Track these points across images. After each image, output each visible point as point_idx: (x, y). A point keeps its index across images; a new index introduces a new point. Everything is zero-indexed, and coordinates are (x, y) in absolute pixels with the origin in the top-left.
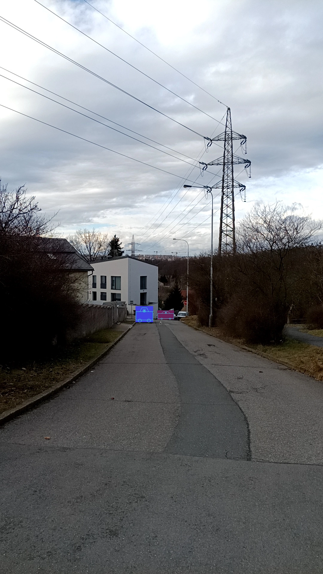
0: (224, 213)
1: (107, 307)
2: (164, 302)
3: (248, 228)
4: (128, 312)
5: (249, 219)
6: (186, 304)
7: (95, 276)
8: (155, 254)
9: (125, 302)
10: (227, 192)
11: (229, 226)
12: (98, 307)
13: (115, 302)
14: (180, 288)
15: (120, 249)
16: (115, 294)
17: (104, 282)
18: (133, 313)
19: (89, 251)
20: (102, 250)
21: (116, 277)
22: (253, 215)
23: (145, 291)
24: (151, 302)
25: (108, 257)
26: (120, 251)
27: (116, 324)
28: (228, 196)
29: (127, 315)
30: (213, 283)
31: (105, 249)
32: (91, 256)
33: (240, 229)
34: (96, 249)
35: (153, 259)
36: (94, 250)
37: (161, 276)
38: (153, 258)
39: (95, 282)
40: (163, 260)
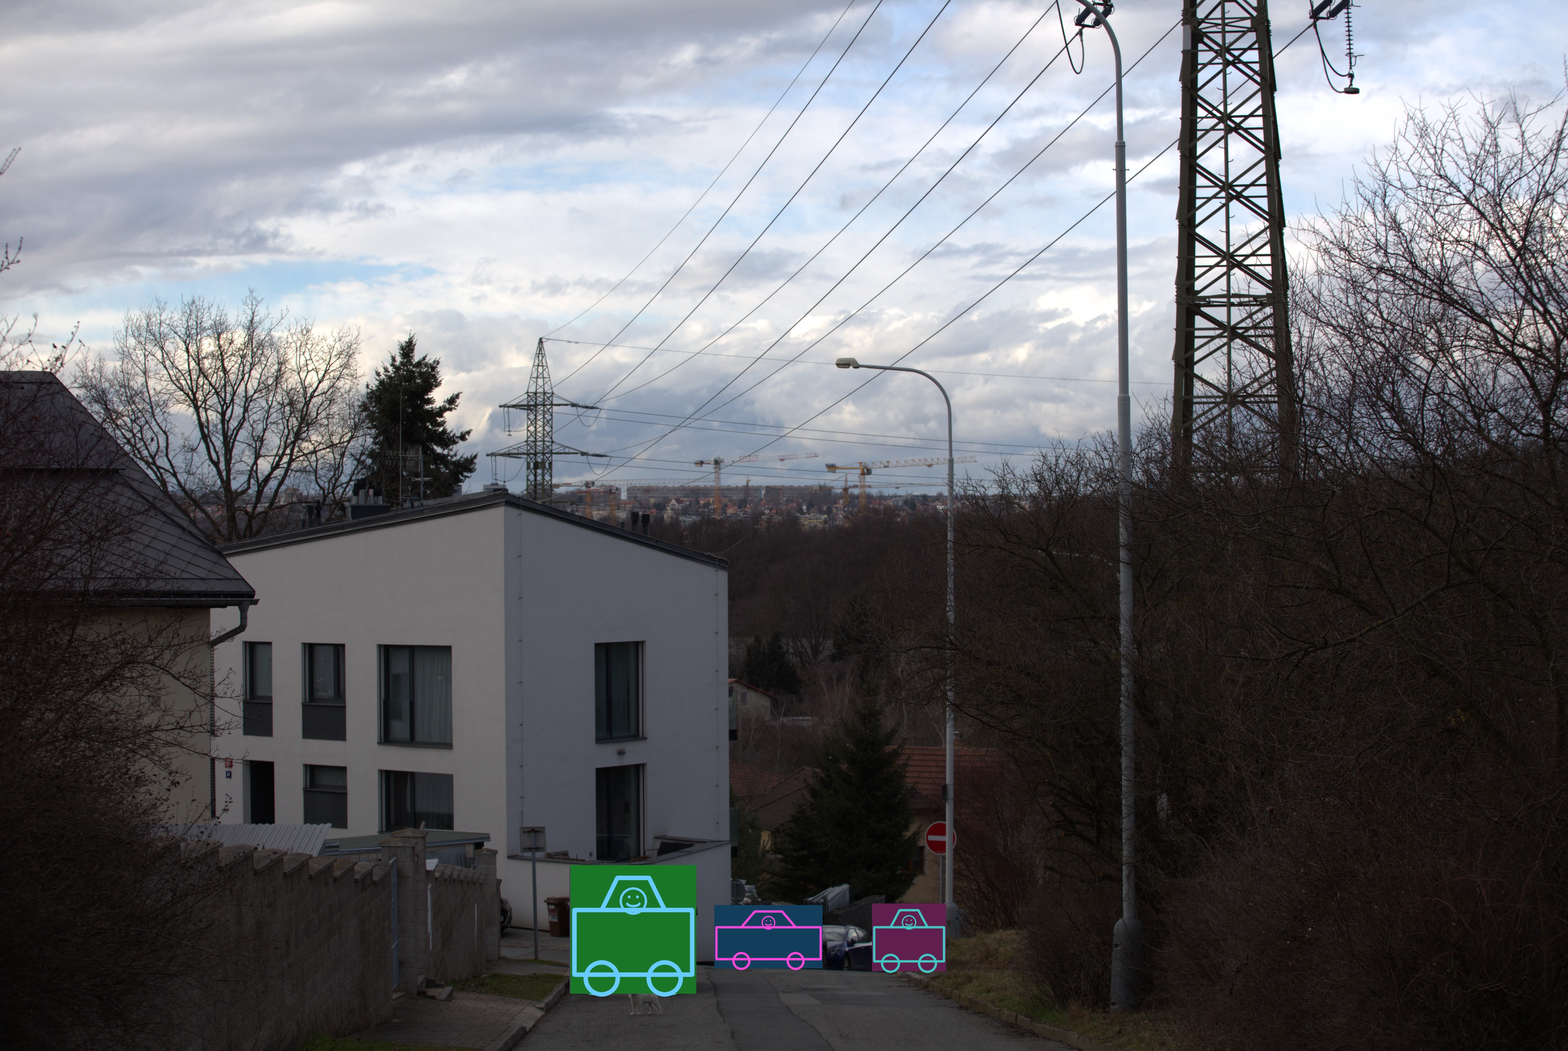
0: (1208, 175)
1: (351, 870)
2: (775, 833)
3: (1381, 269)
4: (505, 912)
5: (1386, 206)
6: (939, 847)
7: (259, 648)
8: (703, 478)
9: (487, 837)
10: (1224, 25)
11: (1246, 270)
12: (287, 868)
13: (409, 832)
14: (894, 732)
15: (447, 440)
16: (413, 774)
17: (326, 692)
18: (545, 917)
19: (216, 464)
20: (314, 452)
21: (412, 649)
22: (1410, 182)
23: (634, 753)
24: (677, 832)
25: (354, 501)
26: (442, 458)
27: (421, 994)
28: (1228, 50)
29: (504, 935)
30: (1140, 683)
31: (332, 446)
32: (229, 496)
33: (1321, 280)
34: (273, 441)
35: (687, 520)
36: (257, 456)
37: (751, 640)
38: (685, 512)
39: (260, 692)
40: (762, 527)
